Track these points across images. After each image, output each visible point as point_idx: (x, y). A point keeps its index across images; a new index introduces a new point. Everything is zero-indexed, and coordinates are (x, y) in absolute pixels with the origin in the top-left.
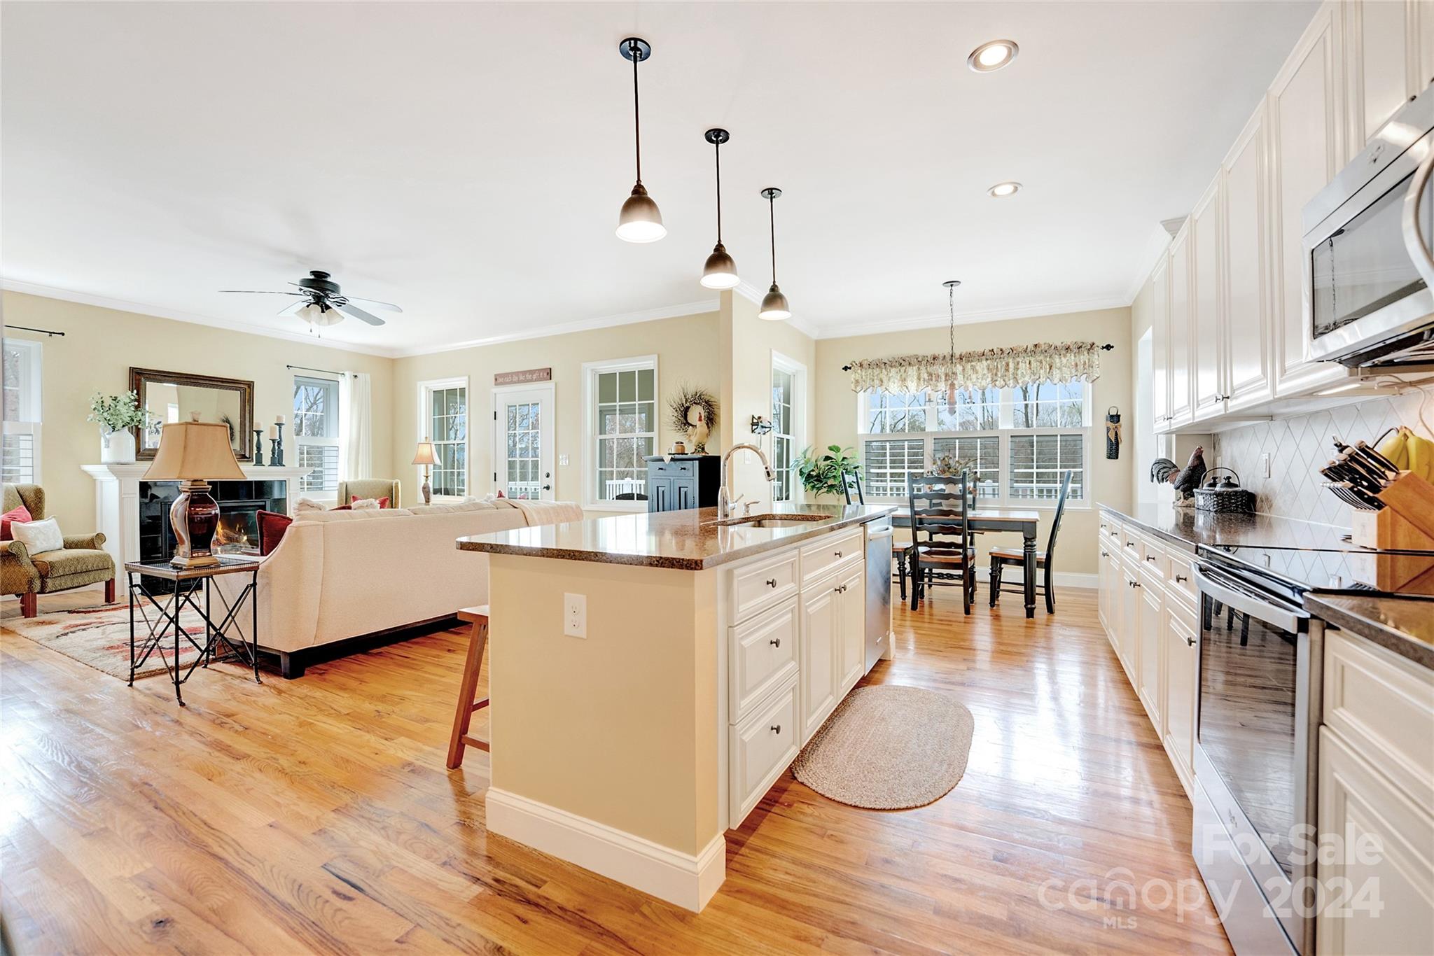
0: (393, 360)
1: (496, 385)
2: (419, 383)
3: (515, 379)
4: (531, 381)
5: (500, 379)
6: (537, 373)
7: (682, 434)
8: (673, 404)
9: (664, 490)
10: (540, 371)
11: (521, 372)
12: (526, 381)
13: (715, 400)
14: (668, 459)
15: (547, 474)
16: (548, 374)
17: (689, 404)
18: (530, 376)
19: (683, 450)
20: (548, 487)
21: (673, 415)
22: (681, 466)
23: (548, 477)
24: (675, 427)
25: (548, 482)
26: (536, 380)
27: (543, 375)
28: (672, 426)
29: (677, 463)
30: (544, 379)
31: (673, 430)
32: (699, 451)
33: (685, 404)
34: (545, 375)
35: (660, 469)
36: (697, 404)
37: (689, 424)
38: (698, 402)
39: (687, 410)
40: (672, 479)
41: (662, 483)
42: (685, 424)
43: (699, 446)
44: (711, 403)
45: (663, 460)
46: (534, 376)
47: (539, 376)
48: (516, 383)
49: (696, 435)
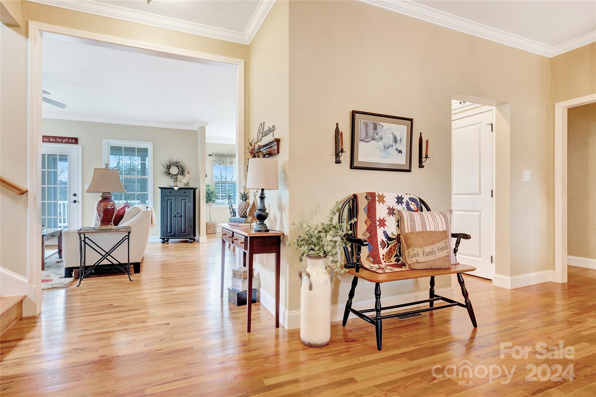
4: (62, 142)
6: (66, 139)
7: (169, 178)
8: (164, 165)
9: (172, 201)
10: (69, 138)
11: (51, 137)
12: (56, 142)
13: (185, 165)
14: (176, 188)
15: (74, 194)
16: (75, 141)
17: (172, 166)
18: (60, 140)
19: (177, 185)
20: (75, 202)
21: (163, 170)
22: (183, 191)
23: (75, 196)
24: (165, 175)
25: (75, 198)
26: (65, 143)
27: (72, 141)
28: (162, 174)
29: (181, 190)
30: (72, 143)
31: (164, 176)
32: (188, 186)
33: (170, 166)
34: (74, 141)
35: (170, 192)
36: (177, 166)
37: (171, 174)
38: (177, 165)
39: (170, 168)
40: (177, 196)
41: (170, 198)
42: (170, 174)
43: (188, 183)
44: (183, 166)
45: (173, 189)
46: (64, 141)
47: (68, 141)
48: (46, 142)
49: (187, 179)
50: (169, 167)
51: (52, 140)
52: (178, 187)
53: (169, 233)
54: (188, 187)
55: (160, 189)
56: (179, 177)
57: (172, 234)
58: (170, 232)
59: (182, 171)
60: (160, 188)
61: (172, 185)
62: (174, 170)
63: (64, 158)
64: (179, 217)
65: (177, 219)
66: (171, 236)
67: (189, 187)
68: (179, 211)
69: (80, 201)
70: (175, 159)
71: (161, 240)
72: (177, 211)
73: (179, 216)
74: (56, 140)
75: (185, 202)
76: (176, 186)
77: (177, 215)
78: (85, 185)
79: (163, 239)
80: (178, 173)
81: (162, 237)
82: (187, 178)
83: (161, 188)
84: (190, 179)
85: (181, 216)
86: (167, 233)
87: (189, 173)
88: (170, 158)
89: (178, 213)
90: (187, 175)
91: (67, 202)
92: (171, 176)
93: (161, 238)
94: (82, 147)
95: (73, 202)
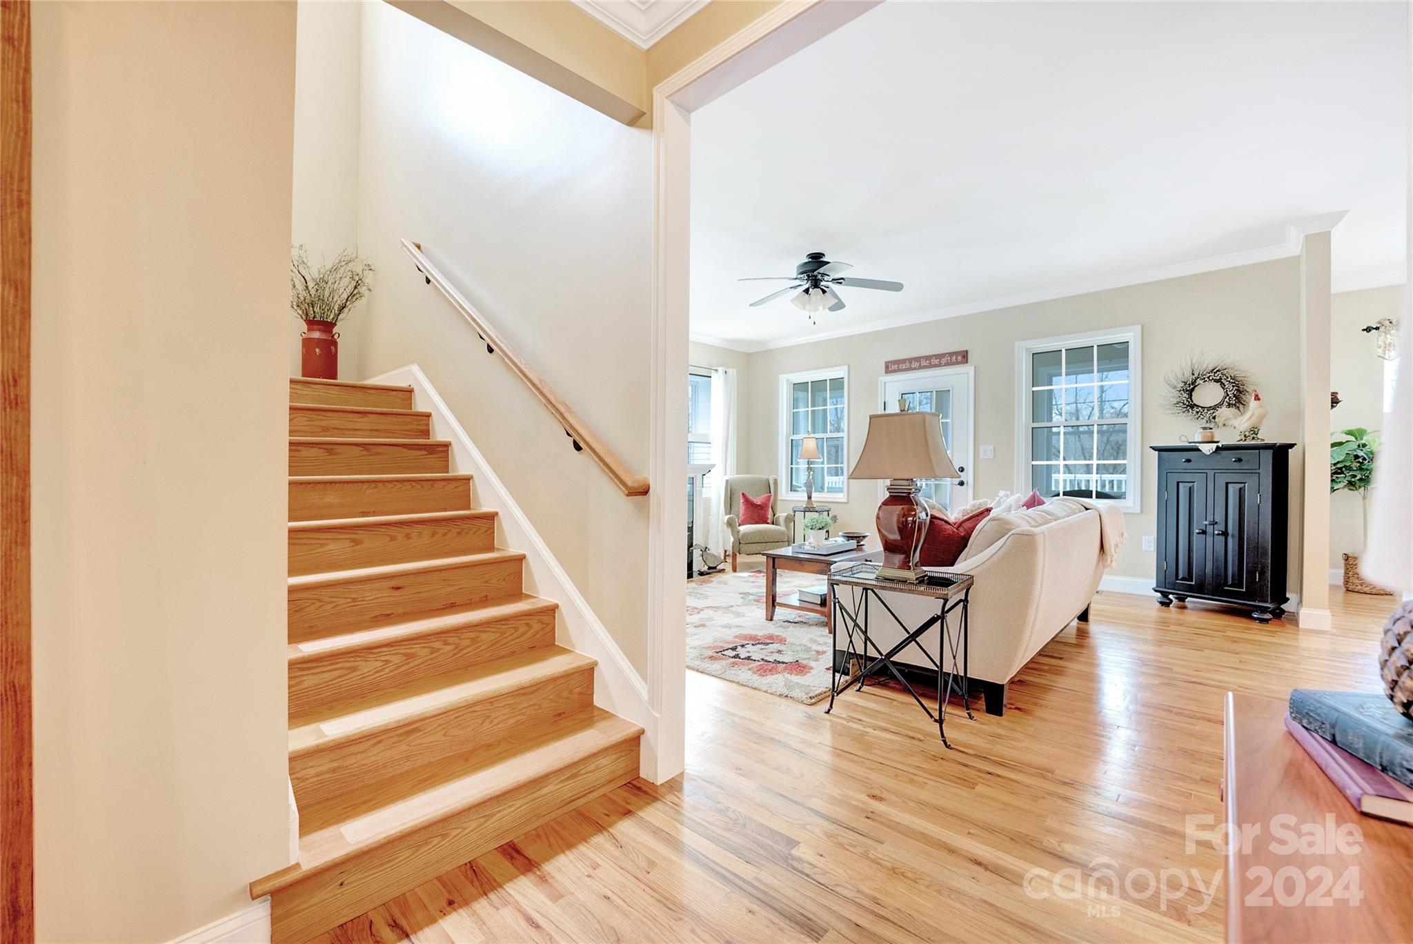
0: (748, 354)
1: (886, 373)
2: (781, 376)
3: (915, 364)
4: (939, 365)
5: (893, 367)
6: (948, 357)
7: (1189, 418)
8: (1174, 382)
9: (1193, 486)
10: (951, 354)
11: (923, 357)
12: (931, 366)
13: (1248, 375)
14: (1207, 449)
15: (960, 468)
16: (963, 357)
17: (1201, 382)
18: (937, 362)
19: (1212, 437)
20: (962, 484)
21: (1173, 395)
22: (1232, 456)
23: (962, 472)
24: (1176, 410)
26: (946, 365)
27: (956, 359)
28: (1170, 409)
29: (1224, 453)
30: (958, 363)
31: (1173, 413)
32: (1253, 438)
33: (1194, 382)
34: (960, 358)
35: (1188, 461)
36: (1216, 381)
37: (1198, 406)
38: (1218, 378)
39: (1193, 389)
40: (1211, 473)
41: (1188, 477)
42: (1192, 406)
43: (1254, 431)
44: (1240, 379)
45: (1198, 450)
46: (944, 361)
47: (951, 360)
48: (915, 369)
49: (1251, 417)
50: (1190, 389)
51: (924, 363)
52: (1216, 444)
53: (1183, 579)
54: (1253, 442)
55: (1157, 452)
56: (1224, 412)
57: (1193, 583)
58: (1186, 576)
59: (1237, 395)
60: (1154, 448)
61: (1198, 438)
62: (1209, 394)
63: (944, 398)
64: (1218, 534)
65: (1210, 540)
66: (1190, 589)
67: (1259, 442)
68: (1219, 518)
69: (971, 482)
70: (1209, 361)
71: (1159, 595)
72: (1210, 518)
73: (1216, 532)
74: (930, 363)
75: (1241, 492)
76: (1210, 440)
77: (1210, 529)
79: (1165, 595)
80: (1223, 401)
81: (1159, 587)
82: (1248, 414)
83: (1160, 450)
84: (1262, 418)
85: (1225, 534)
86: (1177, 579)
87: (1257, 398)
88: (1194, 361)
89: (1214, 523)
90: (1253, 404)
92: (1197, 412)
93: (1156, 591)
94: (975, 368)
95: (959, 484)
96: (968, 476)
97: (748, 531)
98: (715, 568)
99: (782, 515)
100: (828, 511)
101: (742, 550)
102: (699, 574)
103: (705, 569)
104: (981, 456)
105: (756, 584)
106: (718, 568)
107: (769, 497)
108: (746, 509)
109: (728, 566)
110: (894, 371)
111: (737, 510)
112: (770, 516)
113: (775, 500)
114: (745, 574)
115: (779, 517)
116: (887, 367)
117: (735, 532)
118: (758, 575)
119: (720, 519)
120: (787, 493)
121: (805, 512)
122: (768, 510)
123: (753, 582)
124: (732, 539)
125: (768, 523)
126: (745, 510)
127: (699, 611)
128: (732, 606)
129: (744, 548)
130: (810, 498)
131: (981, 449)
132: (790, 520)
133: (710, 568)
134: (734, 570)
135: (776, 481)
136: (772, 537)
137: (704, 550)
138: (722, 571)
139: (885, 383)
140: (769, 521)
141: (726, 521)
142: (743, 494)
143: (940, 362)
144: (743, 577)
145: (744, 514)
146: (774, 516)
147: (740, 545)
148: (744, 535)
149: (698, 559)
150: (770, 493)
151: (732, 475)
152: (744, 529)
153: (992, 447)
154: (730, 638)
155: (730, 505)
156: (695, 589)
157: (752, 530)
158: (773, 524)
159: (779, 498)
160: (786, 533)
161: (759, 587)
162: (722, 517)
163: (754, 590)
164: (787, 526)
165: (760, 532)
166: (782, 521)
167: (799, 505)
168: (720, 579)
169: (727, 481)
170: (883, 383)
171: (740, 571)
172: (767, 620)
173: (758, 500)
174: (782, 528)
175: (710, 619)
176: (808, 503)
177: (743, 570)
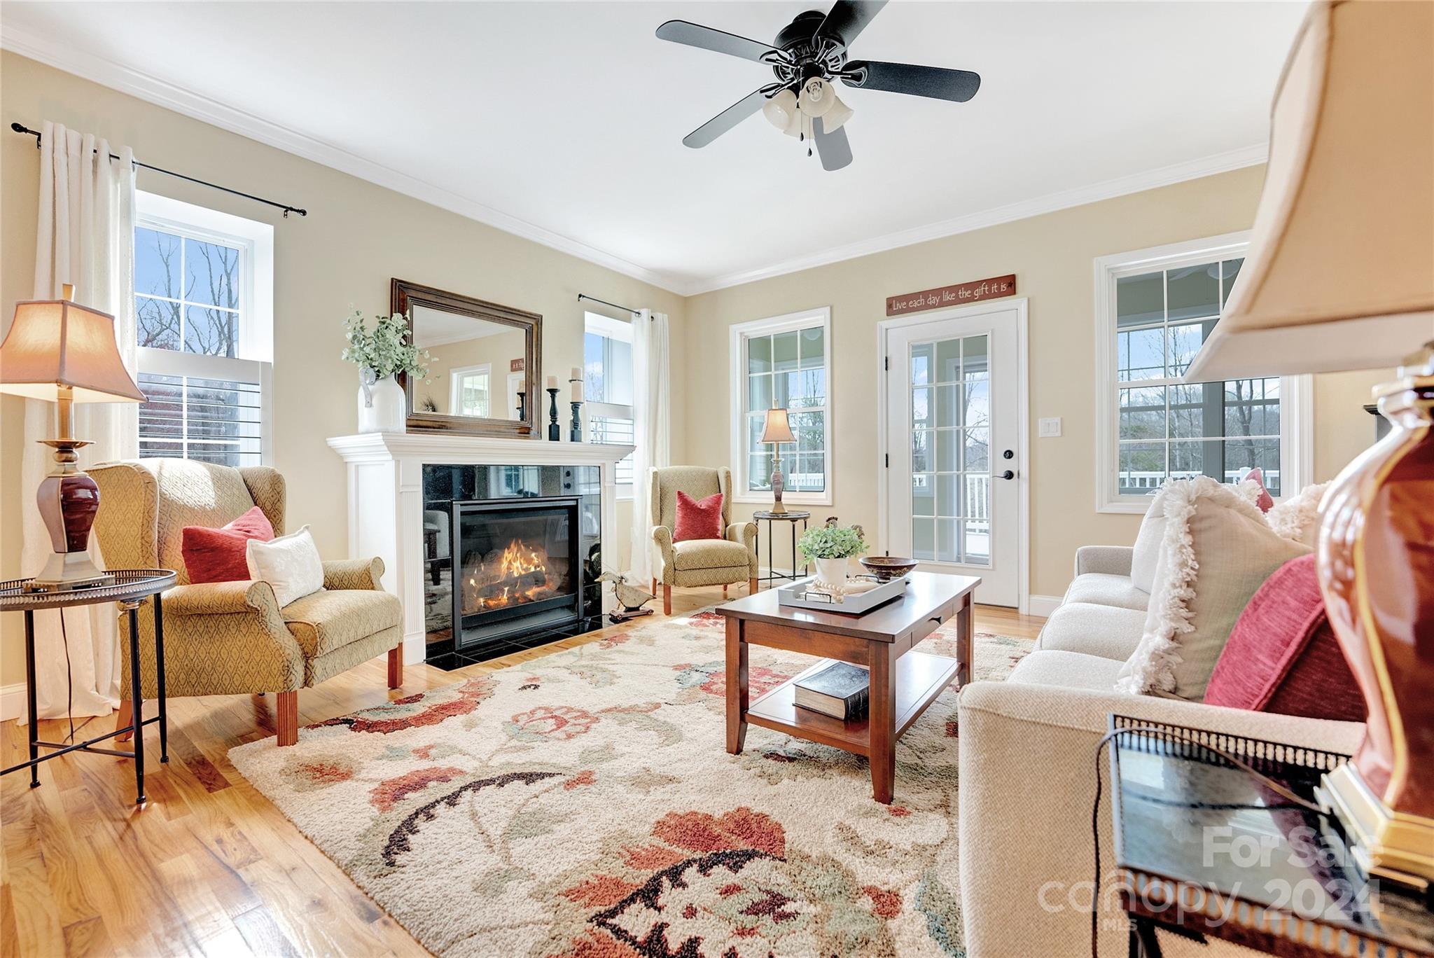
0: (687, 299)
1: (888, 315)
2: (731, 329)
3: (933, 300)
4: (971, 299)
5: (898, 305)
6: (984, 287)
10: (990, 282)
11: (946, 288)
12: (957, 301)
15: (1005, 453)
16: (1009, 285)
18: (967, 294)
20: (1009, 475)
23: (1010, 457)
25: (1010, 465)
26: (982, 298)
27: (999, 288)
30: (1000, 295)
34: (1004, 287)
46: (978, 292)
47: (990, 290)
48: (934, 307)
51: (948, 297)
63: (977, 348)
69: (1024, 472)
74: (957, 296)
78: (1040, 421)
91: (988, 476)
94: (1029, 300)
95: (1005, 477)
96: (1020, 464)
97: (688, 550)
98: (637, 609)
99: (739, 524)
100: (805, 518)
101: (679, 580)
102: (610, 619)
103: (621, 611)
104: (1041, 432)
105: (702, 642)
106: (641, 608)
107: (719, 498)
108: (685, 516)
109: (657, 605)
110: (902, 312)
111: (670, 517)
112: (721, 526)
113: (727, 503)
114: (683, 621)
115: (734, 528)
116: (890, 306)
117: (668, 553)
118: (705, 621)
119: (647, 530)
120: (743, 492)
121: (770, 520)
122: (718, 518)
123: (697, 638)
124: (663, 564)
125: (718, 538)
126: (683, 517)
127: (588, 719)
128: (657, 706)
129: (681, 576)
130: (778, 499)
131: (1041, 423)
132: (751, 532)
133: (629, 610)
134: (668, 612)
135: (728, 476)
136: (725, 561)
137: (617, 581)
138: (648, 613)
139: (887, 329)
140: (720, 534)
141: (653, 536)
142: (679, 493)
143: (972, 294)
144: (680, 627)
145: (682, 524)
146: (726, 526)
147: (676, 570)
148: (682, 557)
149: (609, 595)
150: (720, 492)
151: (664, 465)
152: (682, 546)
153: (1058, 420)
154: (644, 837)
155: (660, 512)
156: (594, 657)
157: (694, 549)
158: (725, 538)
159: (734, 500)
160: (747, 552)
161: (707, 650)
162: (650, 528)
163: (698, 659)
164: (748, 544)
165: (708, 552)
166: (739, 534)
167: (762, 509)
168: (644, 633)
169: (655, 474)
170: (884, 331)
171: (678, 615)
172: (729, 752)
173: (702, 502)
174: (739, 545)
175: (607, 753)
176: (776, 506)
177: (680, 613)
